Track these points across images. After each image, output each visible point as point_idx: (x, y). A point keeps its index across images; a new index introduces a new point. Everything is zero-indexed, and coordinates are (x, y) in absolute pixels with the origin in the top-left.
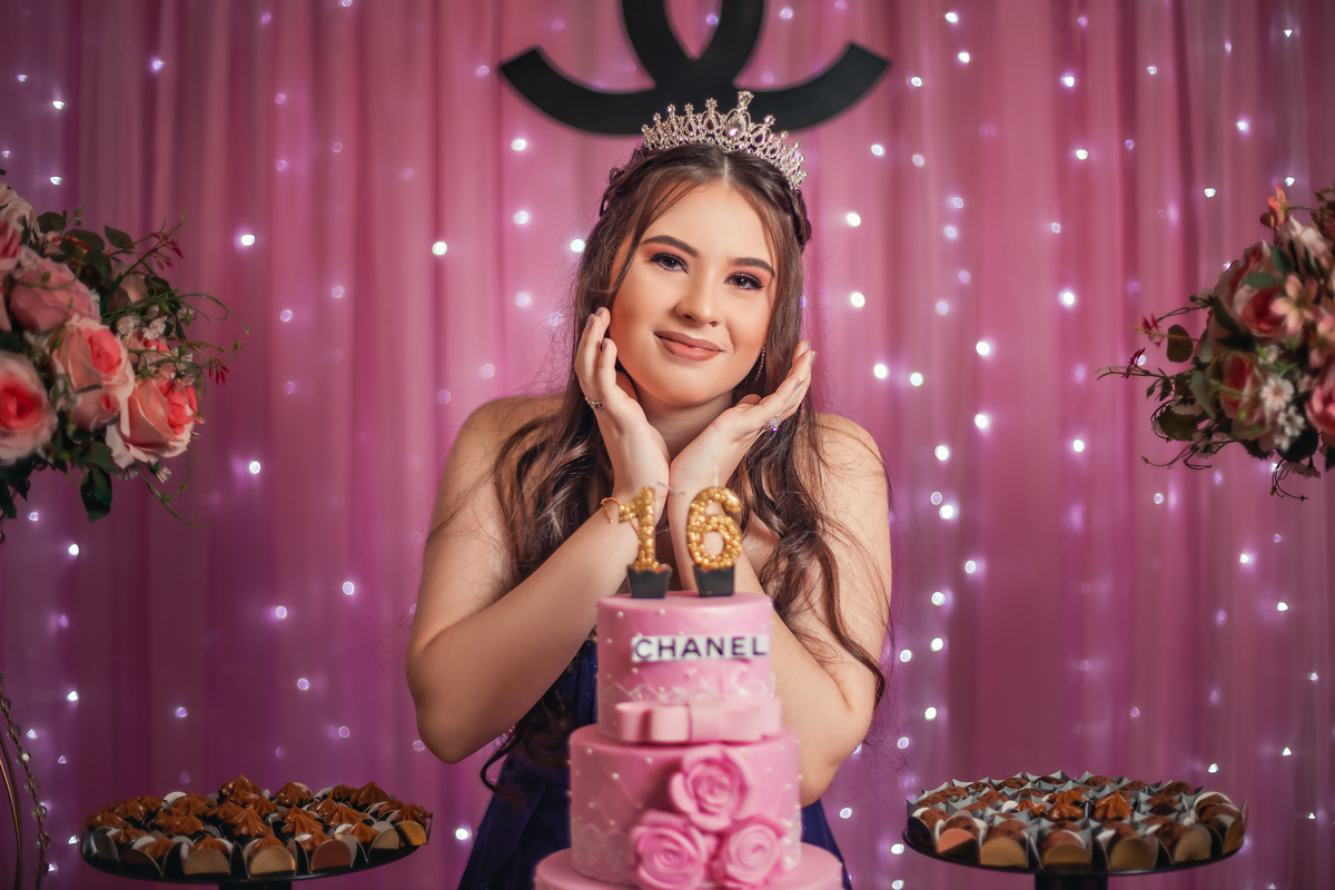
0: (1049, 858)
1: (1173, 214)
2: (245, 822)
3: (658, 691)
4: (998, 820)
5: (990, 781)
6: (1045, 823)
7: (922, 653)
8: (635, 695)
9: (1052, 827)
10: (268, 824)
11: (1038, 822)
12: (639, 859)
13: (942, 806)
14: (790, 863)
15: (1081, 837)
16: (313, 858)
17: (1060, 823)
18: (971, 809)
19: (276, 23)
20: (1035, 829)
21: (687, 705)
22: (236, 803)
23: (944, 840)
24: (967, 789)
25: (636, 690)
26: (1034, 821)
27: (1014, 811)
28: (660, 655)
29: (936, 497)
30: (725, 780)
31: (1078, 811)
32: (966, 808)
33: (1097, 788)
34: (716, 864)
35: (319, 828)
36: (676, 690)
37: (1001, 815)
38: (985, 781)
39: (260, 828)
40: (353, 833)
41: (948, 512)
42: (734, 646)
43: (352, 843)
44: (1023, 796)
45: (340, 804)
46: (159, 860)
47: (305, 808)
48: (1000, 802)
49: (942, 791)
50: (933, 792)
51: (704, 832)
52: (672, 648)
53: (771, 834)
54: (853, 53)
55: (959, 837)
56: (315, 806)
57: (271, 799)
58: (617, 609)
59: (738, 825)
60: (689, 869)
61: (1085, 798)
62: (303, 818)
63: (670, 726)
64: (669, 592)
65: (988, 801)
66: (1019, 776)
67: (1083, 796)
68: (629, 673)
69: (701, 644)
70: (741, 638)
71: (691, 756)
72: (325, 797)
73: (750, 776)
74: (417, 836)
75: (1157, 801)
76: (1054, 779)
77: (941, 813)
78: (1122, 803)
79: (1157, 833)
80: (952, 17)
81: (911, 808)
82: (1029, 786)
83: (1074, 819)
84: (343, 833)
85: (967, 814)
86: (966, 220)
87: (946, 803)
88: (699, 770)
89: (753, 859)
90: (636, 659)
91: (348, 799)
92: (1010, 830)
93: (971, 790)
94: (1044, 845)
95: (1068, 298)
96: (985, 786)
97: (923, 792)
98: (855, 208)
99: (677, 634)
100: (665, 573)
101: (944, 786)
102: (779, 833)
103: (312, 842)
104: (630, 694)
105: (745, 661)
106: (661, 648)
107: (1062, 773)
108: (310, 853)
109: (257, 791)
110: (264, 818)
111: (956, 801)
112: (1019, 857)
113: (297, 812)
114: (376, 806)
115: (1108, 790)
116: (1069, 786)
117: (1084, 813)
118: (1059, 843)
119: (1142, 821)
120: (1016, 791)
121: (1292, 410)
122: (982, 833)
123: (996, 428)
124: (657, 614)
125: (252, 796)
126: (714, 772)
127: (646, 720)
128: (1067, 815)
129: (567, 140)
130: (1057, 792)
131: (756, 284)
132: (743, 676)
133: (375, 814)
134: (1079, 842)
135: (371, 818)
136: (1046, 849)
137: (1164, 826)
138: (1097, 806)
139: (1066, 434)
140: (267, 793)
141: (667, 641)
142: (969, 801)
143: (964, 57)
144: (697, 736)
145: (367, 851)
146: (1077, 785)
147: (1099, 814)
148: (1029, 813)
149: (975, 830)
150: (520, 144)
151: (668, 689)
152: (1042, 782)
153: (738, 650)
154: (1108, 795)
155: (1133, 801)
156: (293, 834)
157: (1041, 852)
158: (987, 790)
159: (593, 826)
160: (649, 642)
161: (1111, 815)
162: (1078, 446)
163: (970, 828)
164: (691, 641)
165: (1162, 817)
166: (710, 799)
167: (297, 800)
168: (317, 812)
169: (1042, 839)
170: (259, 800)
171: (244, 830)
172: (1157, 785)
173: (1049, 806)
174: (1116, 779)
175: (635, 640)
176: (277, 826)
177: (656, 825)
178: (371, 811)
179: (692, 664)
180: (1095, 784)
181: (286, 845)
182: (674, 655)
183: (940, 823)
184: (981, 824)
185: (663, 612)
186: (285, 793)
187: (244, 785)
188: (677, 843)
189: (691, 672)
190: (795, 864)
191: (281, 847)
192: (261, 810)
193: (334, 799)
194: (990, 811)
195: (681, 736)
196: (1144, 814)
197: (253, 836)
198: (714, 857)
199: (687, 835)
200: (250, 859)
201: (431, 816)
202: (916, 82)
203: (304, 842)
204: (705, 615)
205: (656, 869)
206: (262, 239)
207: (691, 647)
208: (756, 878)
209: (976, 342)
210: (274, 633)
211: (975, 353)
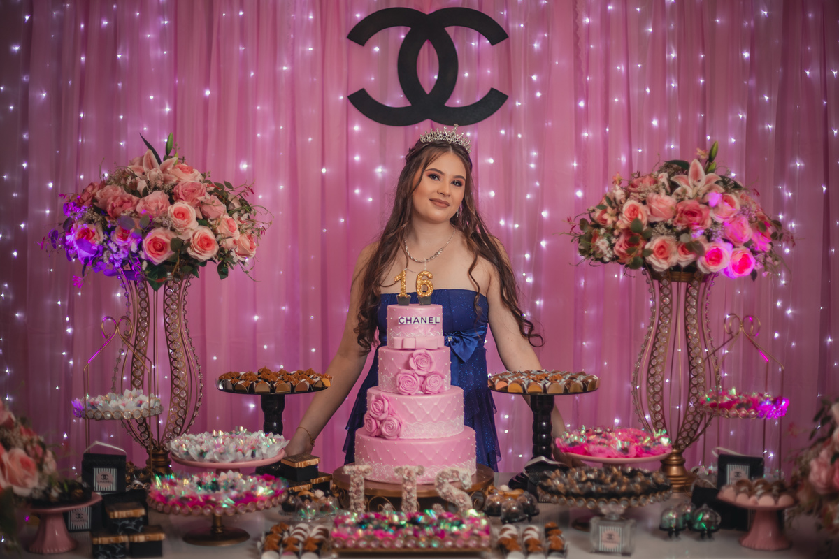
0: (530, 391)
1: (623, 159)
2: (273, 377)
3: (406, 333)
8: (399, 335)
12: (400, 384)
14: (446, 389)
15: (541, 384)
19: (256, 76)
21: (415, 337)
23: (498, 385)
25: (399, 333)
27: (524, 378)
28: (407, 322)
29: (524, 274)
30: (426, 360)
34: (423, 386)
36: (412, 333)
41: (529, 280)
42: (430, 320)
43: (308, 384)
45: (300, 375)
46: (247, 388)
51: (419, 376)
52: (411, 320)
53: (440, 378)
54: (493, 92)
55: (502, 384)
59: (430, 374)
60: (415, 387)
61: (549, 376)
63: (410, 344)
68: (397, 327)
69: (420, 319)
70: (432, 318)
71: (415, 353)
73: (434, 360)
80: (534, 78)
84: (304, 382)
86: (539, 161)
88: (418, 357)
89: (434, 385)
90: (399, 323)
91: (303, 373)
92: (517, 381)
95: (579, 194)
98: (492, 156)
99: (412, 317)
102: (443, 378)
103: (295, 383)
104: (397, 335)
105: (433, 325)
106: (407, 320)
108: (294, 386)
112: (521, 390)
114: (312, 375)
118: (533, 385)
121: (609, 249)
122: (510, 384)
123: (549, 246)
124: (406, 310)
126: (422, 357)
127: (403, 342)
129: (375, 126)
131: (460, 184)
132: (432, 330)
134: (539, 386)
141: (409, 318)
143: (538, 94)
144: (418, 347)
145: (312, 387)
149: (508, 382)
150: (357, 128)
151: (409, 333)
153: (431, 322)
156: (289, 381)
157: (528, 387)
160: (403, 319)
163: (506, 381)
164: (416, 318)
166: (421, 365)
167: (286, 374)
171: (273, 380)
175: (399, 318)
177: (405, 373)
178: (311, 377)
179: (416, 325)
181: (287, 384)
182: (411, 322)
183: (497, 380)
184: (510, 380)
186: (280, 372)
188: (410, 379)
189: (416, 328)
190: (448, 390)
195: (413, 347)
197: (276, 381)
198: (422, 384)
199: (414, 376)
200: (276, 387)
202: (518, 104)
203: (293, 383)
204: (420, 311)
205: (405, 386)
206: (250, 166)
207: (416, 320)
208: (435, 390)
209: (542, 211)
210: (255, 325)
211: (541, 216)
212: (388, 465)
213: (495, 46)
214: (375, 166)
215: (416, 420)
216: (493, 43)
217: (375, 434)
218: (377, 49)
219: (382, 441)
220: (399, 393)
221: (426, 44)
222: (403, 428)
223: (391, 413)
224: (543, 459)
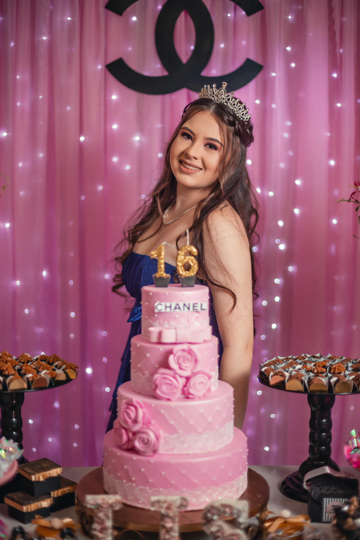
0: (312, 388)
2: (7, 369)
3: (164, 323)
4: (294, 373)
5: (292, 357)
6: (311, 374)
7: (271, 302)
8: (156, 324)
9: (314, 376)
10: (15, 370)
11: (309, 374)
12: (156, 386)
13: (273, 367)
14: (213, 388)
15: (324, 380)
16: (33, 383)
17: (317, 375)
18: (284, 368)
19: (16, 46)
20: (307, 377)
21: (175, 329)
22: (3, 362)
23: (273, 380)
24: (283, 360)
25: (156, 322)
26: (308, 373)
27: (300, 369)
28: (166, 310)
29: (277, 241)
30: (189, 357)
31: (324, 370)
32: (282, 368)
33: (333, 360)
34: (185, 389)
35: (35, 372)
36: (172, 323)
37: (295, 371)
38: (290, 357)
39: (13, 372)
40: (48, 374)
41: (282, 247)
42: (194, 307)
43: (48, 378)
44: (304, 363)
45: (43, 362)
47: (29, 364)
48: (295, 366)
49: (274, 361)
50: (270, 361)
51: (181, 377)
52: (170, 307)
53: (207, 378)
54: (249, 63)
55: (278, 379)
56: (33, 363)
57: (16, 360)
58: (150, 292)
59: (194, 374)
60: (175, 391)
61: (328, 364)
62: (29, 368)
63: (169, 337)
64: (170, 284)
65: (291, 365)
66: (303, 355)
67: (327, 364)
68: (154, 316)
69: (181, 306)
70: (197, 304)
71: (177, 348)
72: (37, 359)
73: (199, 356)
74: (72, 376)
75: (355, 366)
76: (317, 357)
77: (272, 369)
78: (342, 367)
79: (353, 379)
80: (289, 49)
81: (261, 367)
82: (307, 359)
83: (322, 373)
84: (45, 374)
85: (282, 370)
86: (292, 130)
87: (274, 365)
88: (179, 353)
89: (199, 387)
90: (156, 311)
91: (46, 360)
92: (298, 377)
93: (285, 360)
94: (310, 383)
95: (332, 163)
96: (290, 359)
97: (266, 361)
99: (172, 302)
100: (168, 278)
101: (274, 359)
102: (210, 378)
103: (33, 378)
104: (154, 324)
105: (198, 312)
106: (166, 307)
107: (320, 355)
108: (32, 382)
109: (10, 356)
110: (14, 367)
111: (278, 365)
112: (301, 387)
113: (26, 366)
114: (56, 363)
115: (337, 361)
116: (322, 359)
117: (327, 371)
118: (316, 382)
119: (348, 374)
120: (301, 361)
122: (287, 378)
123: (302, 214)
124: (165, 294)
125: (9, 359)
126: (186, 354)
127: (160, 334)
128: (320, 371)
129: (133, 95)
130: (317, 362)
131: (215, 148)
132: (197, 318)
133: (56, 366)
134: (323, 382)
135: (54, 368)
136: (311, 384)
137: (356, 377)
138: (332, 368)
139: (330, 216)
140: (14, 358)
141: (168, 304)
142: (283, 365)
143: (293, 65)
144: (179, 341)
145: (53, 381)
146: (325, 359)
147: (332, 371)
148: (305, 371)
149: (285, 377)
150: (114, 97)
151: (169, 323)
152: (312, 358)
153: (195, 308)
154: (337, 364)
155: (346, 366)
156: (25, 374)
158: (290, 360)
159: (139, 373)
160: (162, 305)
161: (337, 371)
162: (335, 221)
163: (283, 375)
164: (177, 304)
165: (356, 373)
166: (183, 364)
167: (26, 361)
168: (34, 365)
169: (310, 381)
170: (12, 361)
171: (7, 373)
172: (356, 360)
173: (314, 367)
174: (340, 357)
175: (156, 304)
176: (19, 371)
177: (163, 374)
178: (55, 365)
179: (177, 313)
180: (332, 359)
181: (23, 378)
182: (171, 310)
183: (272, 373)
184: (287, 374)
185: (167, 293)
186: (22, 358)
187: (6, 354)
188: (171, 381)
189: (177, 316)
190: (216, 388)
191: (21, 380)
192: (13, 364)
193: (40, 360)
194: (291, 369)
195: (173, 340)
196: (349, 371)
197: (10, 375)
198: (185, 386)
199: (174, 378)
200: (9, 384)
201: (78, 368)
202: (274, 74)
203: (30, 377)
204: (182, 295)
205: (163, 390)
206: (10, 134)
207: (177, 307)
208: (200, 394)
209: (295, 179)
210: (15, 291)
211: (295, 184)
212: (142, 487)
213: (251, 17)
214: (133, 134)
215: (176, 432)
216: (248, 14)
217: (125, 447)
218: (134, 19)
219: (135, 457)
220: (156, 397)
221: (183, 14)
222: (162, 441)
223: (147, 423)
224: (327, 470)
